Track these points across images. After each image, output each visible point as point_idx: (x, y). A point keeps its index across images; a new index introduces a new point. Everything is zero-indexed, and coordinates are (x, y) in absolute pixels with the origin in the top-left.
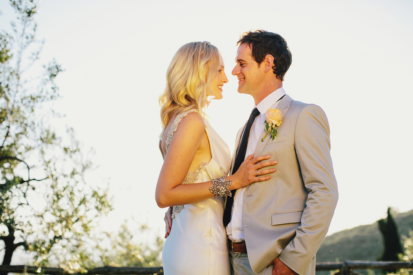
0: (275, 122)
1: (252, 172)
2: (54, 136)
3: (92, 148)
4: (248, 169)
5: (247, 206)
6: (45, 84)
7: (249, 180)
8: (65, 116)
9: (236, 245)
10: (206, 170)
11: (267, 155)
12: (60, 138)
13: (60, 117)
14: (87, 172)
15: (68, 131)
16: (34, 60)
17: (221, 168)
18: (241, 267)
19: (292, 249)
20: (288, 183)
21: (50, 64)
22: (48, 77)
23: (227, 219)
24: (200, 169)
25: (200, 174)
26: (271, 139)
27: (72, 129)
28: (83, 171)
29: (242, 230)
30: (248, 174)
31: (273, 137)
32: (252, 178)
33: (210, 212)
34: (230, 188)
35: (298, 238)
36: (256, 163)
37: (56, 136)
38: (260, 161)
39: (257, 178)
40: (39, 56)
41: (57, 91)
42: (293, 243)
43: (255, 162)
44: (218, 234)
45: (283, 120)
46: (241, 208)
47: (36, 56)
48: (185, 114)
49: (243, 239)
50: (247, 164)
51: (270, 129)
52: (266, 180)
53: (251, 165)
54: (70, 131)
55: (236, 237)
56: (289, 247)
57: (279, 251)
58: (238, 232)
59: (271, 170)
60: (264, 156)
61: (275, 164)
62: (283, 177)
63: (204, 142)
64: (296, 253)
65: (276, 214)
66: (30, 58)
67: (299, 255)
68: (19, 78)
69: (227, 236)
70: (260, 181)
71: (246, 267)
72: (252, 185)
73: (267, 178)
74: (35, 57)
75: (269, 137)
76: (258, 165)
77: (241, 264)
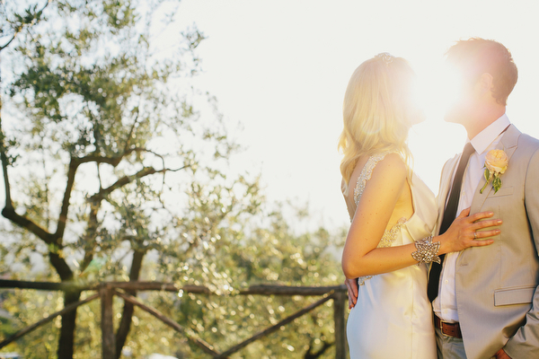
0: (498, 169)
1: (469, 233)
2: (191, 111)
3: (239, 123)
4: (463, 229)
5: (460, 278)
6: (182, 54)
7: (464, 244)
8: (207, 93)
9: (446, 326)
10: (406, 228)
11: (488, 212)
12: (198, 112)
13: (200, 94)
14: (233, 155)
15: (209, 101)
16: (168, 23)
17: (426, 225)
18: (453, 354)
19: (522, 341)
20: (516, 250)
21: (188, 29)
22: (187, 47)
23: (433, 292)
24: (398, 227)
25: (398, 233)
26: (493, 192)
27: (215, 98)
28: (228, 152)
29: (455, 309)
30: (464, 237)
31: (495, 189)
32: (468, 241)
33: (411, 282)
34: (439, 252)
35: (529, 326)
36: (474, 222)
37: (195, 110)
38: (478, 220)
39: (475, 242)
40: (174, 18)
41: (199, 64)
42: (523, 331)
43: (473, 220)
44: (421, 309)
45: (509, 165)
46: (453, 281)
47: (171, 18)
48: (381, 157)
49: (456, 320)
50: (462, 221)
51: (491, 176)
52: (487, 245)
53: (467, 223)
54: (213, 101)
55: (446, 316)
56: (517, 337)
57: (505, 341)
58: (450, 310)
59: (494, 232)
60: (484, 213)
61: (499, 224)
62: (509, 242)
63: (405, 193)
64: (527, 345)
65: (501, 291)
66: (162, 21)
67: (532, 349)
68: (148, 45)
69: (433, 312)
70: (478, 246)
71: (460, 355)
72: (468, 250)
73: (488, 242)
74: (168, 19)
75: (489, 188)
76: (477, 225)
77: (453, 350)
